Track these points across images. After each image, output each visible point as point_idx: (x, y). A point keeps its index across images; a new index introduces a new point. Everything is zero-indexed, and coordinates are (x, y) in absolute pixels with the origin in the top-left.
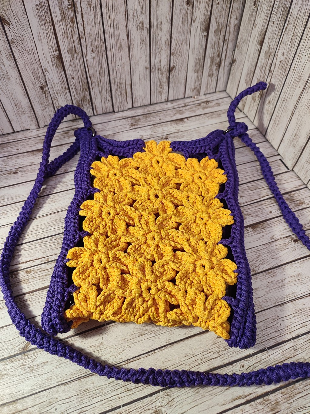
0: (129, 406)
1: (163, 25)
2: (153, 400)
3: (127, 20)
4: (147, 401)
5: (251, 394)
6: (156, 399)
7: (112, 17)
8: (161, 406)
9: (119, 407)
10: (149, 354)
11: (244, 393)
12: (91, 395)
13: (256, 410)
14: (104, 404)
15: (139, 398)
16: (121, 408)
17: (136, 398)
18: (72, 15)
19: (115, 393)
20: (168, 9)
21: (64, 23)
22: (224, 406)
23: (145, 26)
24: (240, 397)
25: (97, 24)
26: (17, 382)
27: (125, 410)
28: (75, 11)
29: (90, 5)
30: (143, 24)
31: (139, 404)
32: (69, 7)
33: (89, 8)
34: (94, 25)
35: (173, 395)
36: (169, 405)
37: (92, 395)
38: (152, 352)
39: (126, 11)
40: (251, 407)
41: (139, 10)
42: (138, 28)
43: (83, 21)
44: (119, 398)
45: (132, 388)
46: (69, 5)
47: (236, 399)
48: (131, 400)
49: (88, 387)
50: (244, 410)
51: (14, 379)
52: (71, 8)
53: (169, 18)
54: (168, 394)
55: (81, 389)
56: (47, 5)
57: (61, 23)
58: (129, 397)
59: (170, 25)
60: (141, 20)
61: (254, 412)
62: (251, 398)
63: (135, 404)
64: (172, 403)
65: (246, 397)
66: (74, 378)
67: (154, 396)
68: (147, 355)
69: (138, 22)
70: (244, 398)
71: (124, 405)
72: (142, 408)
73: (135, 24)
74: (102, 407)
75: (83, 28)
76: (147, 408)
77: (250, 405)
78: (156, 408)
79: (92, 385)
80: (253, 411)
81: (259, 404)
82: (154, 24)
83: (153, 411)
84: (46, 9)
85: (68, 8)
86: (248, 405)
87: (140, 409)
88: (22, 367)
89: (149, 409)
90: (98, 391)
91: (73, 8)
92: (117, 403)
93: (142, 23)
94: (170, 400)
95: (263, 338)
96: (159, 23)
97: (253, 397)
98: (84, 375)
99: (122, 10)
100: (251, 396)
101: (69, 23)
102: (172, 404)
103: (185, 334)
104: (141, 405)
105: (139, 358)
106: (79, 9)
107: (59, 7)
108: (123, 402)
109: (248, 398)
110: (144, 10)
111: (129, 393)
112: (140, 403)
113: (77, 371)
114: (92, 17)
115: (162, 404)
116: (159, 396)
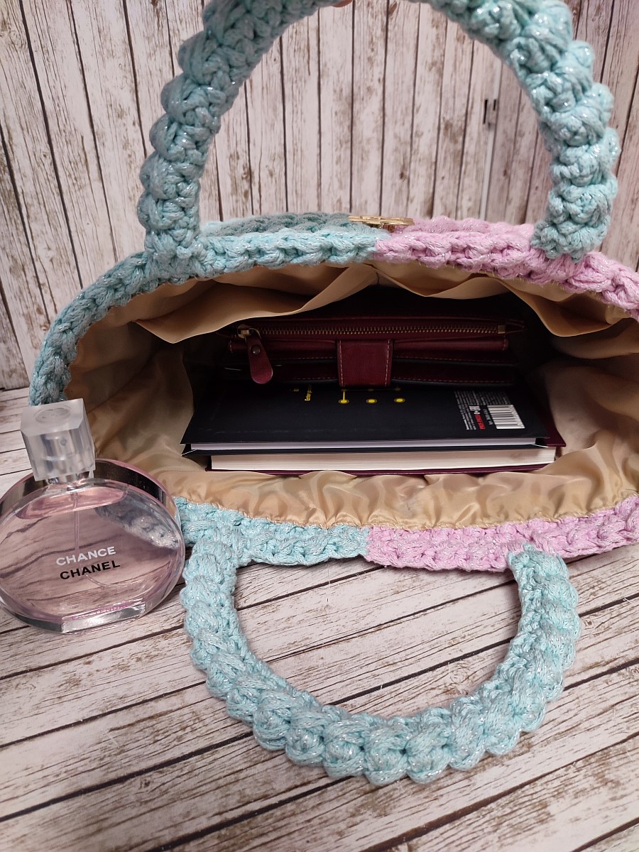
0: (395, 685)
1: (368, 206)
2: (437, 675)
3: (319, 196)
4: (426, 677)
5: (615, 659)
6: (444, 674)
7: (299, 192)
8: (455, 683)
9: (378, 688)
10: (416, 615)
11: (603, 658)
12: (321, 675)
13: (631, 680)
14: (347, 685)
15: (410, 673)
16: (381, 690)
17: (406, 675)
18: (246, 185)
19: (365, 670)
20: (376, 184)
21: (234, 197)
22: (571, 677)
23: (344, 205)
24: (597, 665)
25: (278, 201)
26: (182, 664)
27: (388, 692)
28: (251, 182)
29: (271, 175)
30: (341, 204)
31: (412, 682)
32: (244, 176)
33: (270, 178)
34: (275, 202)
35: (472, 667)
36: (470, 681)
37: (323, 675)
38: (422, 613)
39: (319, 185)
40: (621, 676)
41: (336, 184)
42: (335, 208)
43: (260, 196)
44: (374, 676)
45: (395, 661)
46: (245, 174)
47: (591, 667)
48: (397, 678)
49: (312, 664)
50: (611, 681)
51: (175, 661)
52: (246, 177)
53: (377, 196)
54: (463, 665)
55: (301, 667)
56: (215, 172)
57: (230, 197)
58: (392, 674)
59: (378, 206)
60: (338, 197)
61: (629, 683)
62: (618, 665)
63: (406, 683)
64: (474, 677)
65: (608, 663)
66: (287, 654)
67: (438, 669)
68: (412, 617)
69: (335, 201)
70: (604, 665)
71: (385, 686)
72: (420, 688)
73: (330, 202)
74: (344, 690)
75: (258, 206)
76: (430, 687)
77: (619, 674)
78: (445, 687)
79: (321, 661)
80: (627, 682)
81: (635, 672)
82: (356, 203)
83: (441, 691)
84: (214, 178)
85: (243, 178)
86: (614, 675)
87: (417, 690)
88: (188, 644)
89: (432, 689)
90: (334, 669)
91: (249, 178)
92: (372, 683)
93: (339, 201)
94: (469, 674)
95: (616, 586)
96: (364, 203)
97: (621, 663)
98: (304, 648)
99: (315, 182)
100: (617, 661)
101: (242, 198)
102: (475, 679)
103: (475, 587)
104: (417, 684)
105: (398, 621)
106: (256, 179)
107: (231, 176)
108: (382, 681)
109: (612, 665)
110: (343, 184)
111: (392, 668)
112: (415, 680)
113: (290, 644)
114: (273, 191)
115: (455, 680)
116: (448, 670)
